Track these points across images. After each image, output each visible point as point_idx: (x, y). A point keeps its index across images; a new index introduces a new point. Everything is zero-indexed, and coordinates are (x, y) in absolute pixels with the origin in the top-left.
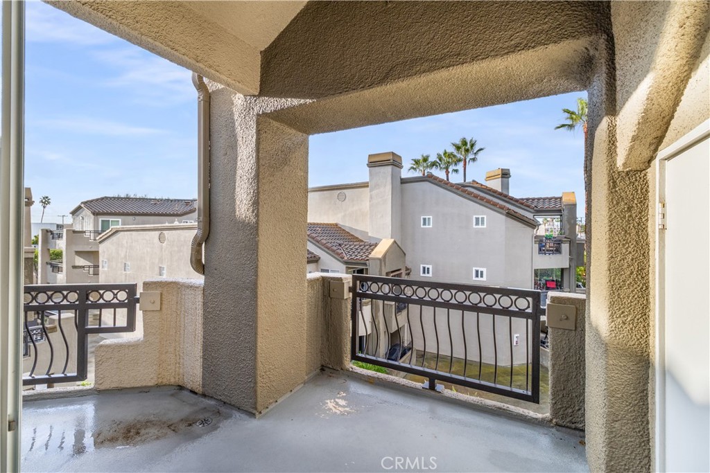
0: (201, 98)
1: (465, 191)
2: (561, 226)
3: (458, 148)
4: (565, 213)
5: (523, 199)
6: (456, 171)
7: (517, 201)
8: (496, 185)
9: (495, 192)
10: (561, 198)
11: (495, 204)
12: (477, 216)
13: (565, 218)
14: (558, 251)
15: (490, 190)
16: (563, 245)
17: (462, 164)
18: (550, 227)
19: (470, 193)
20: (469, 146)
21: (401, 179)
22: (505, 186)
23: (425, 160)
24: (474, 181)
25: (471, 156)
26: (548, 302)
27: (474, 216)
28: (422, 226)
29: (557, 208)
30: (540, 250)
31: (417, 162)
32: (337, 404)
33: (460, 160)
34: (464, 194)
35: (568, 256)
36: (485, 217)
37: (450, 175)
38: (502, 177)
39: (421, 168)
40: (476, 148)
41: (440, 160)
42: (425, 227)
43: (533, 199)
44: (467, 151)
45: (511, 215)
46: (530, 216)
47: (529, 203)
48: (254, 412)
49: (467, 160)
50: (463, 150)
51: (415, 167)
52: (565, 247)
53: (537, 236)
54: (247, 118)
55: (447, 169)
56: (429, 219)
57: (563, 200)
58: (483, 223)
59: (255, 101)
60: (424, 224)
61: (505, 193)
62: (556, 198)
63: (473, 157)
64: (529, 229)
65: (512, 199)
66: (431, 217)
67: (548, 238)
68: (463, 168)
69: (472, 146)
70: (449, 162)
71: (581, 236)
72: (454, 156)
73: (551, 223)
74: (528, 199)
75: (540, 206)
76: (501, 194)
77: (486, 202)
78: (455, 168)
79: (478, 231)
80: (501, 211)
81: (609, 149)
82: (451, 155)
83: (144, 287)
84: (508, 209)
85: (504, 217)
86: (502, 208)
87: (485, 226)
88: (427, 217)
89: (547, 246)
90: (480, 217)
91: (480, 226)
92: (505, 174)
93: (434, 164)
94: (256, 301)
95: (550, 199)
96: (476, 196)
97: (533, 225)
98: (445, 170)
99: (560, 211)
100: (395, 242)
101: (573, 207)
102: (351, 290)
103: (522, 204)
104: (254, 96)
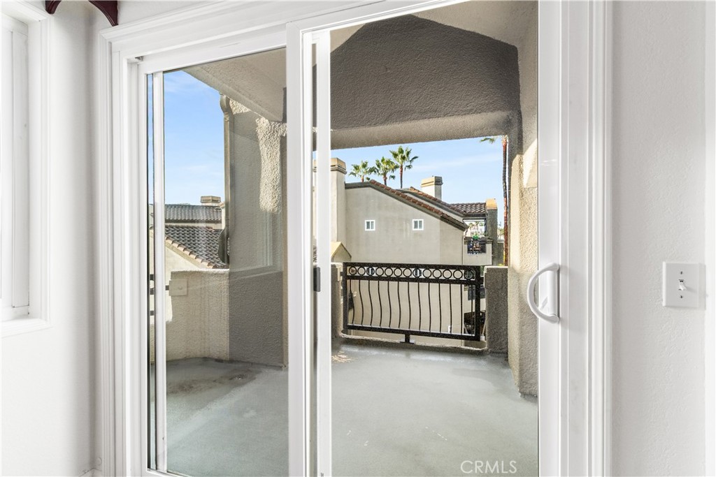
0: (228, 119)
1: (404, 197)
2: (486, 229)
3: (395, 155)
4: (488, 217)
5: (453, 205)
6: (393, 177)
7: (449, 206)
8: (430, 191)
9: (431, 198)
10: (485, 204)
11: (431, 209)
12: (416, 220)
13: (488, 222)
14: (483, 250)
15: (426, 196)
16: (487, 245)
17: (398, 170)
18: (474, 231)
19: (409, 199)
20: (405, 154)
21: (346, 184)
22: (438, 192)
23: (364, 166)
24: (412, 187)
25: (406, 163)
26: (485, 272)
27: (413, 220)
28: (366, 230)
29: (482, 213)
30: (469, 251)
31: (357, 168)
32: (340, 357)
33: (396, 167)
34: (404, 200)
35: (491, 255)
36: (422, 220)
37: (387, 180)
38: (435, 184)
39: (362, 174)
40: (411, 156)
41: (378, 166)
42: (368, 230)
43: (462, 205)
44: (403, 158)
45: (444, 219)
46: (460, 219)
47: (459, 208)
48: (281, 365)
49: (404, 168)
50: (400, 157)
51: (354, 172)
52: (489, 247)
53: (466, 237)
54: (272, 138)
55: (385, 174)
56: (372, 222)
57: (487, 205)
58: (420, 226)
59: (279, 126)
60: (368, 227)
61: (439, 199)
62: (481, 204)
63: (409, 164)
64: (459, 231)
65: (445, 204)
66: (374, 221)
67: (475, 239)
68: (400, 175)
69: (408, 153)
70: (386, 169)
71: (502, 238)
72: (392, 163)
73: (476, 227)
74: (458, 205)
75: (468, 211)
76: (435, 200)
77: (424, 207)
78: (393, 174)
79: (416, 234)
80: (436, 215)
81: (520, 175)
82: (388, 162)
83: (172, 276)
84: (442, 213)
85: (439, 221)
86: (437, 212)
87: (422, 229)
88: (370, 221)
89: (475, 246)
90: (418, 220)
91: (418, 229)
92: (438, 182)
93: (372, 170)
94: (282, 280)
95: (476, 204)
96: (415, 202)
97: (463, 228)
98: (383, 176)
99: (484, 215)
100: (342, 245)
101: (494, 212)
102: (341, 274)
103: (453, 209)
104: (278, 122)
